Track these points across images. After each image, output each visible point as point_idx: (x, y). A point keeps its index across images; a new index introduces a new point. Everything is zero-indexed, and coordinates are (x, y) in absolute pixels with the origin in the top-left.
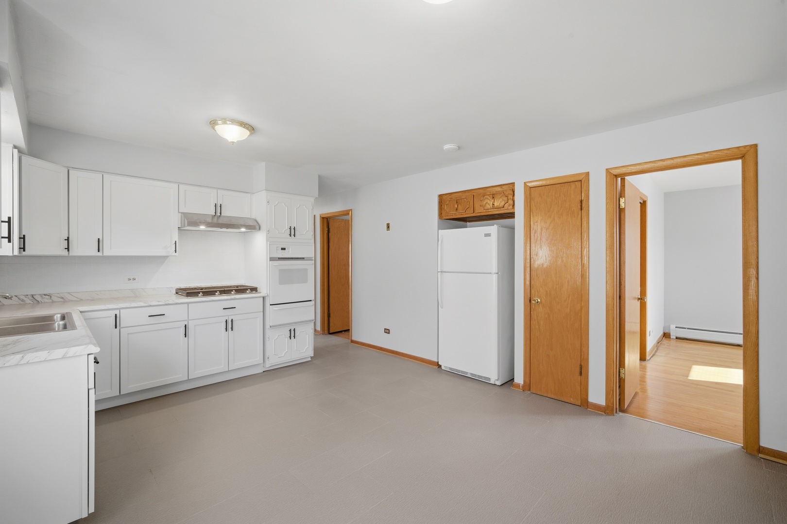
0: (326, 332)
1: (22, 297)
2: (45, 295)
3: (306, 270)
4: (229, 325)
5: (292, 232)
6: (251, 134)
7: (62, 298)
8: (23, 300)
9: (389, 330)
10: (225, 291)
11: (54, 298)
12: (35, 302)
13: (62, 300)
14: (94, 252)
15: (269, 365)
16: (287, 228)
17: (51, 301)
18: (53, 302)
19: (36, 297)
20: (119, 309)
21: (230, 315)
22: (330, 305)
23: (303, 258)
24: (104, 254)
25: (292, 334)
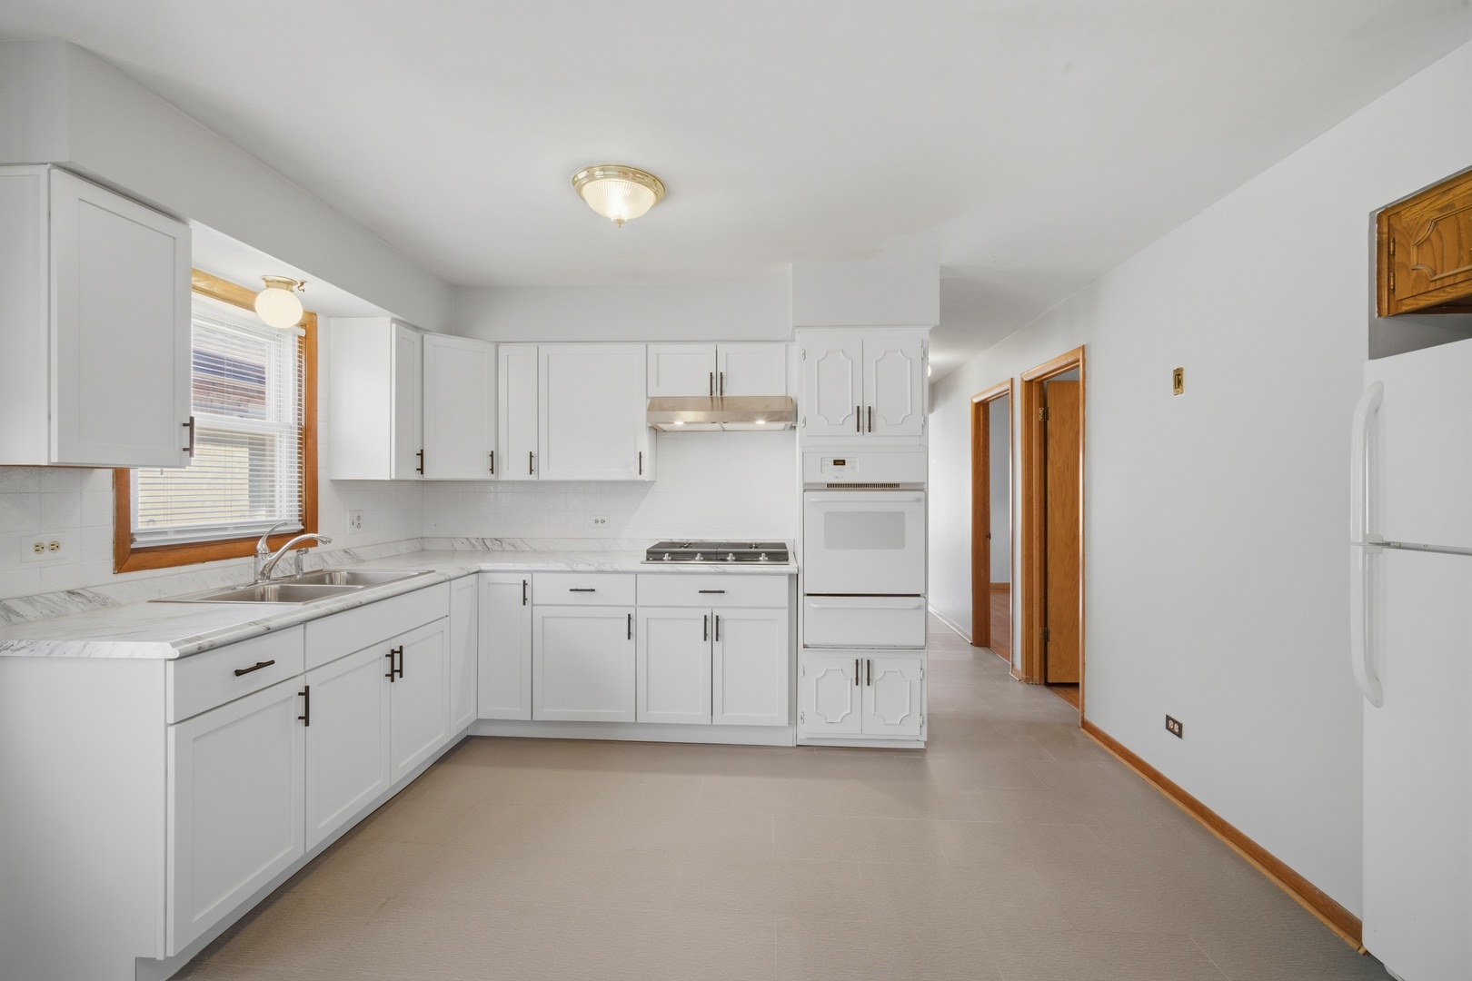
0: (1036, 676)
1: (473, 541)
2: (496, 540)
3: (900, 516)
4: (713, 629)
5: (865, 419)
6: (660, 200)
7: (514, 546)
8: (473, 546)
9: (1180, 726)
10: (715, 553)
11: (505, 545)
12: (486, 549)
13: (513, 549)
14: (525, 476)
15: (805, 734)
16: (850, 410)
17: (501, 549)
18: (504, 551)
19: (488, 543)
20: (532, 572)
21: (716, 607)
22: (1049, 609)
23: (897, 485)
24: (540, 479)
25: (864, 673)
